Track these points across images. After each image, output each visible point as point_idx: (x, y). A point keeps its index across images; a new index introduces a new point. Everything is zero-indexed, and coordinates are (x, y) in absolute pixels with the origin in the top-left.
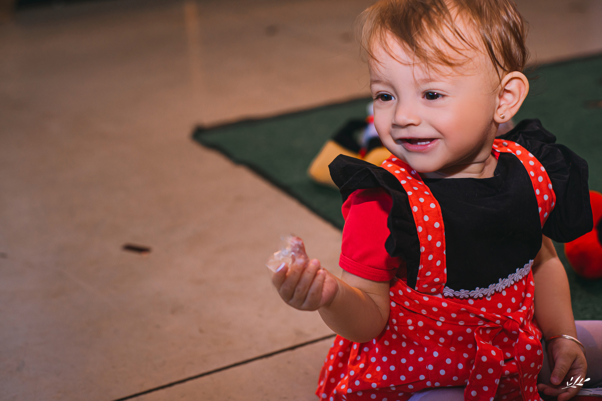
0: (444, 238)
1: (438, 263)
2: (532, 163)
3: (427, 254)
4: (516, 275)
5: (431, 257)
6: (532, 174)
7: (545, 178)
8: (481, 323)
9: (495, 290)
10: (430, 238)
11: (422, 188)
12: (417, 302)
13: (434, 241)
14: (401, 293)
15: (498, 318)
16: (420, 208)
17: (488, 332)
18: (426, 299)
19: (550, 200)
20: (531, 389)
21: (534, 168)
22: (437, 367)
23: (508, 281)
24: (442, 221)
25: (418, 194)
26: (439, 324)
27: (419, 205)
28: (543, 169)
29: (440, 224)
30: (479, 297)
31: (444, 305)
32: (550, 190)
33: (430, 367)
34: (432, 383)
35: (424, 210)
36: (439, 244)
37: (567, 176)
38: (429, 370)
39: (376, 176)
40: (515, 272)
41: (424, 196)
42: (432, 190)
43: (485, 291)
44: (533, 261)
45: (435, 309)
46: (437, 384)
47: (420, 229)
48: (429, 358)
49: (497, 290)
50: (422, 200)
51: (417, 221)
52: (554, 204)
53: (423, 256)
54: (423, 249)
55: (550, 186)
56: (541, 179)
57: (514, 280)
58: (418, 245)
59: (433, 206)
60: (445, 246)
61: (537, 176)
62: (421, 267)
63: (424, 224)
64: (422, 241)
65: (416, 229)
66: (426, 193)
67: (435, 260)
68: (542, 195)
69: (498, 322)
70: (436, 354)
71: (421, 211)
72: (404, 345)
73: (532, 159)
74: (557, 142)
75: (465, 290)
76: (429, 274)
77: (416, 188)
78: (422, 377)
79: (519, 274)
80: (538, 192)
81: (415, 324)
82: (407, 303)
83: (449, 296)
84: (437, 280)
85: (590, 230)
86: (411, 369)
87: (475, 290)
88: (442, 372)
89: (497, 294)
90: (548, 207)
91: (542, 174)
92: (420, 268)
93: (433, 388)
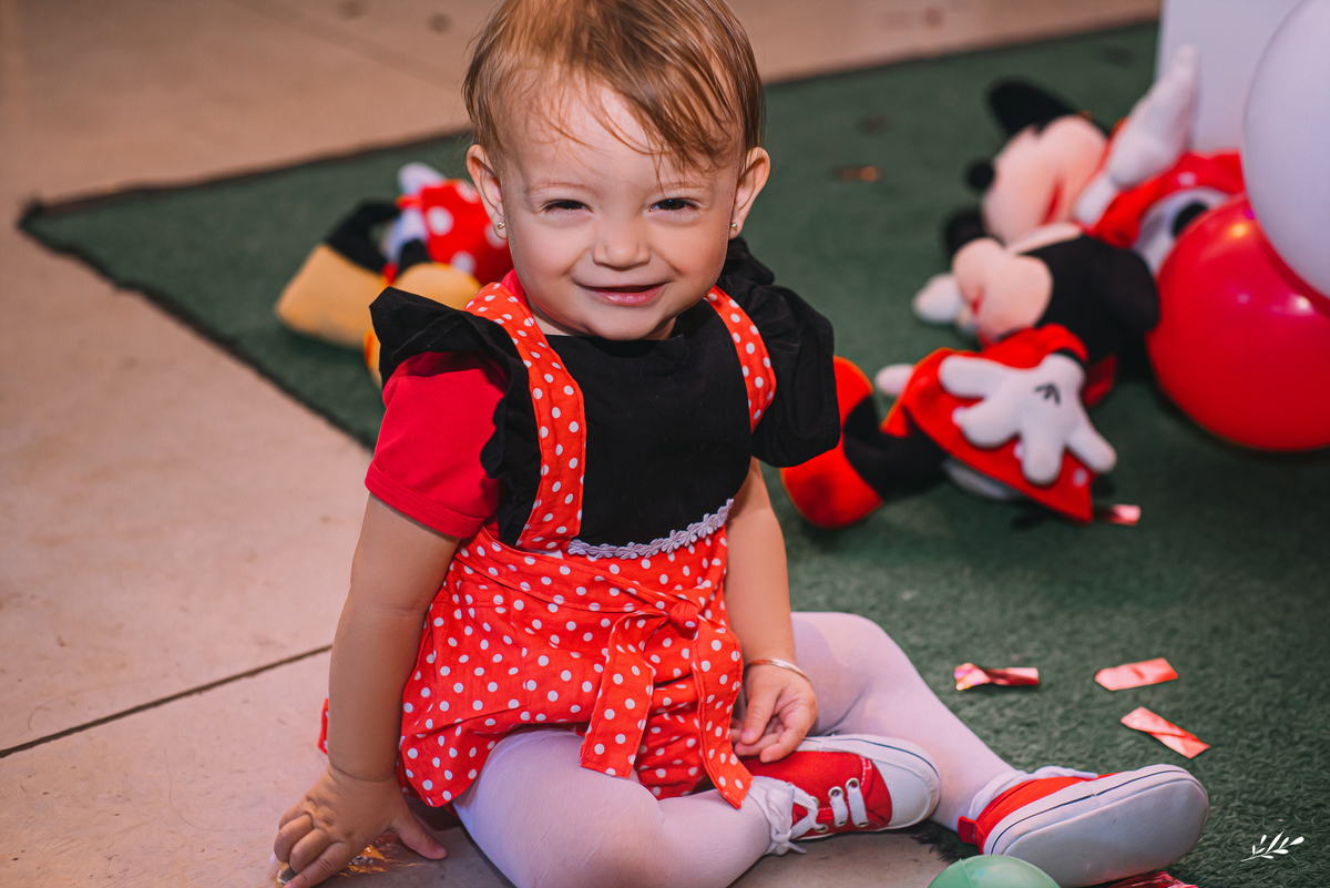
0: (584, 453)
1: (569, 499)
2: (735, 318)
3: (553, 478)
4: (702, 525)
5: (557, 487)
6: (736, 337)
7: (758, 347)
8: (629, 608)
9: (660, 550)
10: (559, 449)
11: (547, 355)
12: (513, 568)
13: (567, 456)
14: (481, 551)
15: (662, 599)
16: (547, 393)
17: (641, 624)
18: (530, 561)
19: (766, 389)
20: (718, 732)
21: (740, 328)
22: (545, 684)
23: (687, 536)
24: (583, 421)
25: (543, 366)
26: (553, 608)
27: (545, 387)
28: (754, 330)
29: (580, 425)
30: (629, 559)
31: (565, 571)
32: (766, 369)
33: (531, 685)
34: (531, 715)
35: (553, 397)
36: (573, 463)
37: (797, 345)
38: (526, 691)
39: (477, 329)
40: (701, 520)
41: (553, 371)
42: (565, 361)
43: (643, 549)
44: (732, 500)
45: (546, 581)
46: (541, 717)
47: (544, 432)
48: (528, 668)
49: (663, 550)
50: (549, 378)
51: (539, 416)
52: (771, 395)
53: (545, 483)
54: (545, 470)
55: (767, 362)
56: (750, 348)
57: (696, 534)
58: (537, 460)
59: (568, 390)
60: (583, 467)
61: (744, 342)
62: (537, 504)
63: (553, 424)
64: (546, 454)
65: (536, 431)
66: (555, 365)
67: (563, 492)
68: (752, 376)
69: (661, 605)
70: (543, 661)
71: (548, 398)
72: (484, 645)
73: (736, 311)
74: (777, 283)
75: (610, 544)
76: (549, 517)
77: (536, 355)
78: (514, 704)
79: (706, 526)
80: (746, 371)
81: (507, 604)
82: (493, 571)
83: (576, 555)
84: (562, 530)
85: (834, 446)
86: (493, 687)
87: (626, 545)
88: (553, 696)
89: (662, 554)
90: (761, 402)
91: (753, 339)
92: (535, 506)
93: (532, 726)
